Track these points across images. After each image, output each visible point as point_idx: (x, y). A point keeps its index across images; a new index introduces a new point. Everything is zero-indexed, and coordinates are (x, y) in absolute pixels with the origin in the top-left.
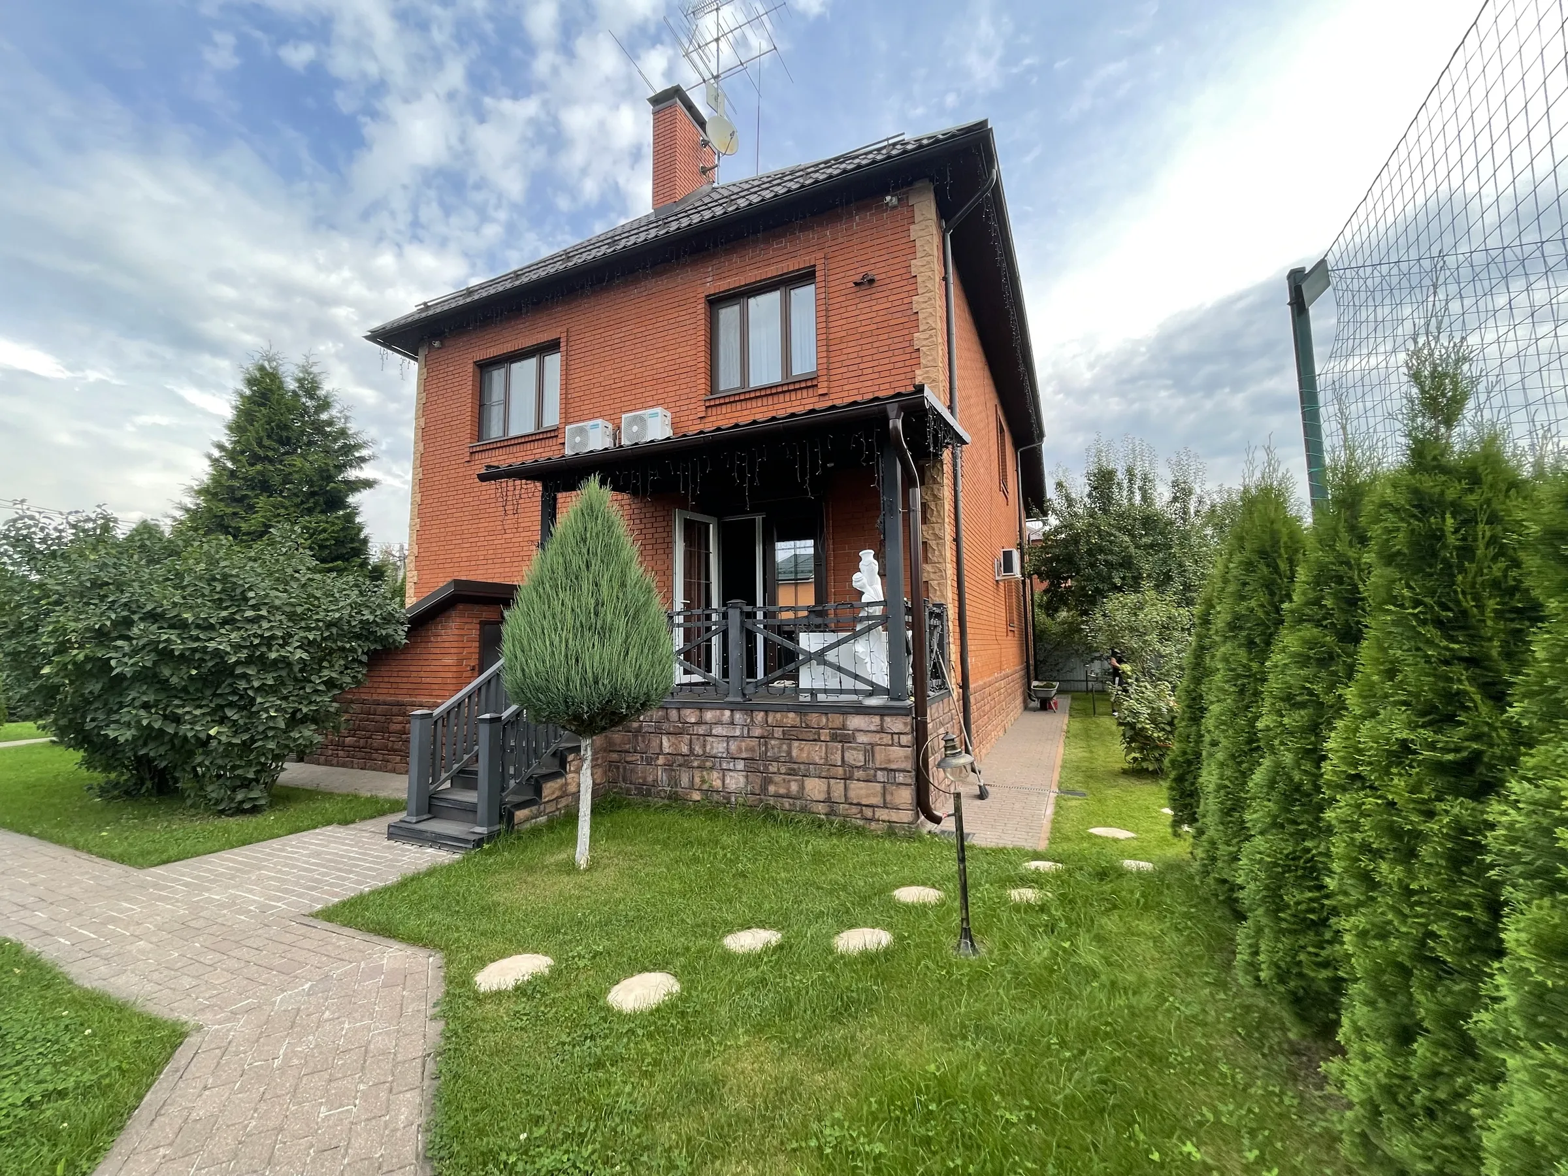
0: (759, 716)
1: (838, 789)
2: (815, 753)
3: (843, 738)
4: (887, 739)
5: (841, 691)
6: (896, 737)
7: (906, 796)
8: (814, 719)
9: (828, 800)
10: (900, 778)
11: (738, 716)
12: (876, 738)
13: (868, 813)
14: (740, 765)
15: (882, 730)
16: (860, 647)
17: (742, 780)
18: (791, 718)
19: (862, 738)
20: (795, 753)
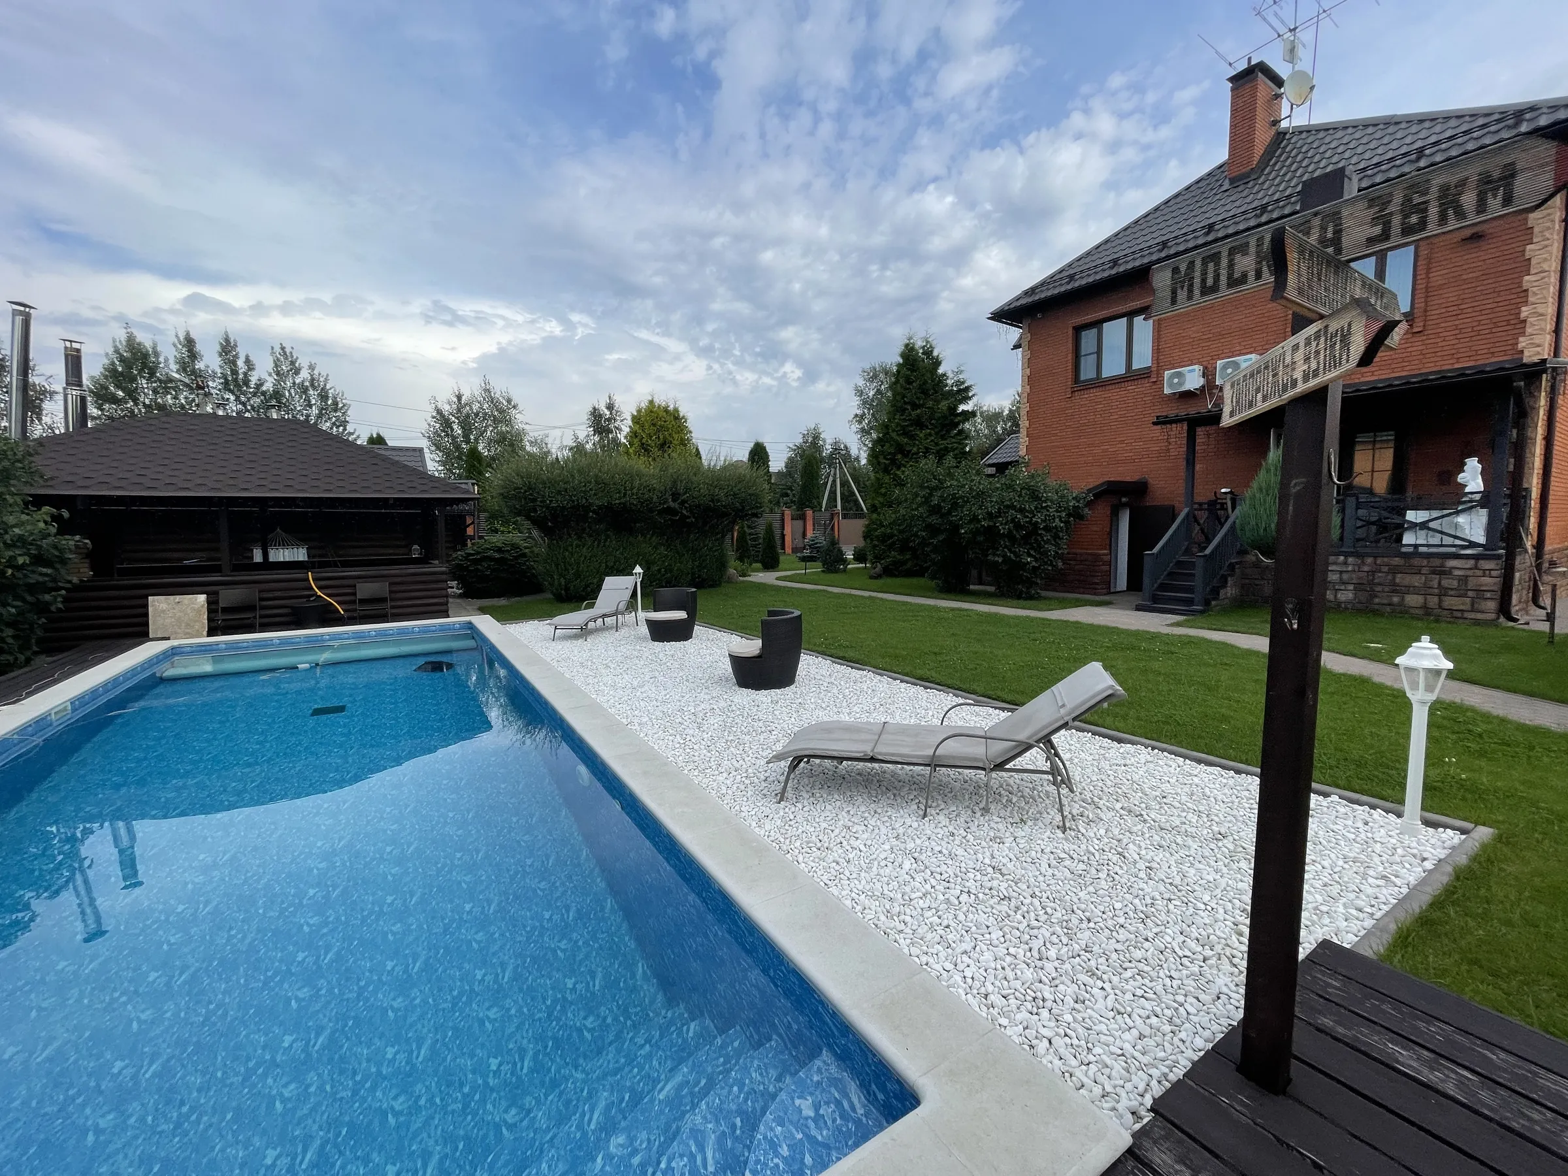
0: (1369, 560)
1: (1433, 601)
2: (1417, 581)
3: (1443, 572)
4: (1479, 573)
5: (1442, 546)
6: (1487, 572)
7: (1492, 605)
8: (1416, 561)
9: (1425, 607)
10: (1488, 595)
11: (1350, 560)
12: (1470, 573)
13: (1459, 614)
14: (1351, 587)
15: (1476, 568)
16: (1461, 519)
17: (1350, 595)
18: (1397, 561)
19: (1457, 573)
20: (1397, 580)
